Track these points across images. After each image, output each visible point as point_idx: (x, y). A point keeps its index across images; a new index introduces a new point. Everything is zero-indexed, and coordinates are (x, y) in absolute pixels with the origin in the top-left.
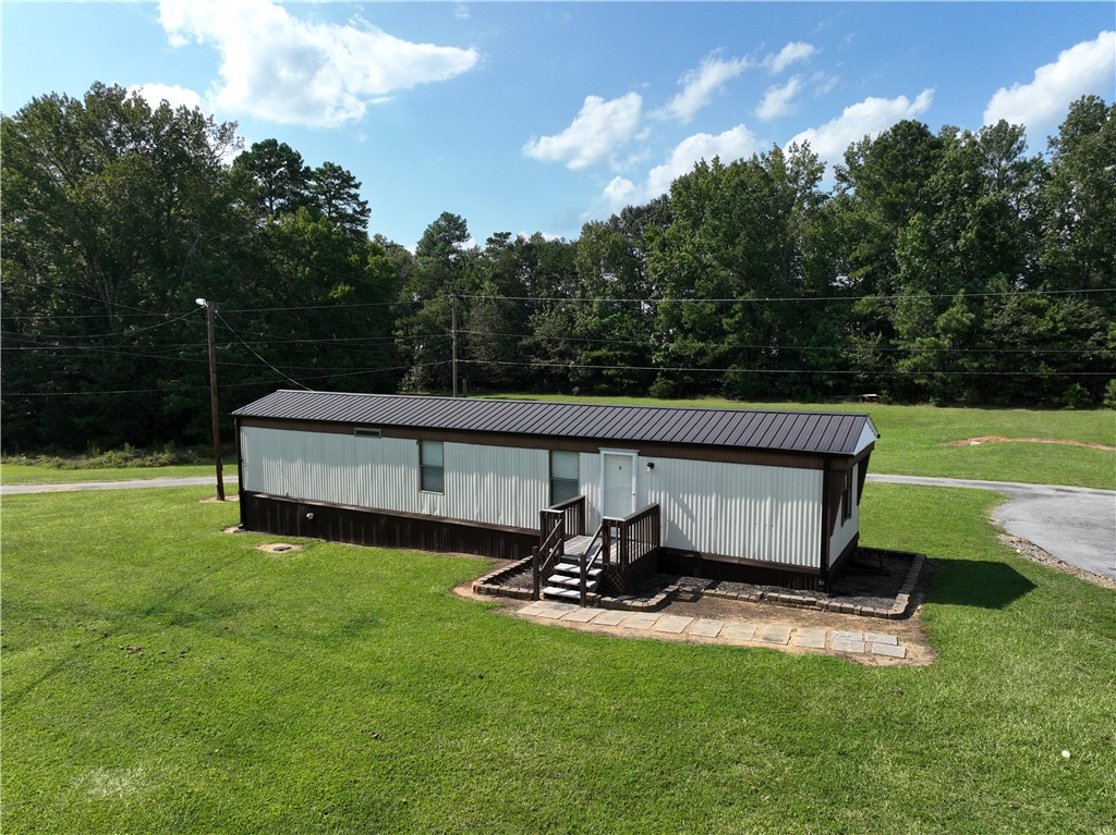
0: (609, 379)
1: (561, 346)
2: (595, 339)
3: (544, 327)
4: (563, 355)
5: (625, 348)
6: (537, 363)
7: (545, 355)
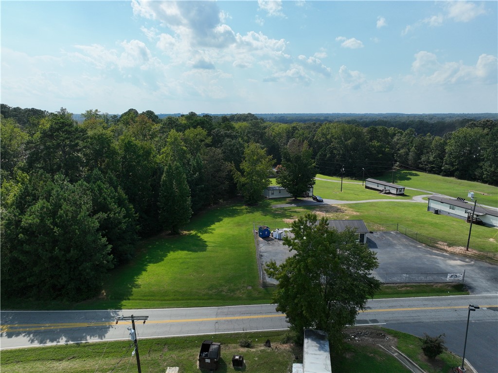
0: (434, 171)
1: (425, 163)
2: (432, 163)
3: (423, 158)
4: (425, 165)
5: (437, 165)
6: (420, 166)
7: (422, 164)
